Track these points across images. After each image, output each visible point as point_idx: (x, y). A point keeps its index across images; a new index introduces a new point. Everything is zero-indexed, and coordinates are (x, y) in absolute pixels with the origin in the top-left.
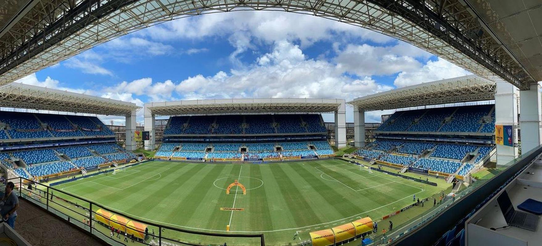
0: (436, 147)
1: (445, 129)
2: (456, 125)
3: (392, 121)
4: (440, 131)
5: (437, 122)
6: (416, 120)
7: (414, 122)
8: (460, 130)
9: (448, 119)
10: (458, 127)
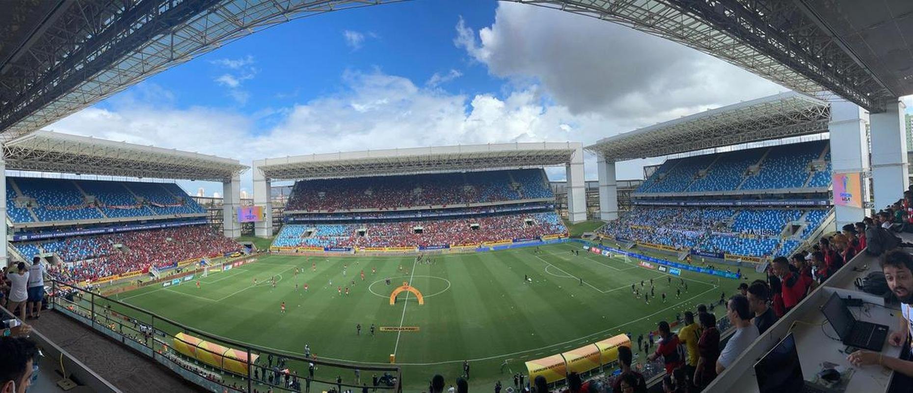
0: (736, 215)
1: (750, 184)
2: (767, 178)
3: (662, 175)
4: (742, 188)
5: (735, 174)
6: (702, 172)
7: (698, 175)
8: (774, 186)
9: (753, 168)
10: (772, 181)
